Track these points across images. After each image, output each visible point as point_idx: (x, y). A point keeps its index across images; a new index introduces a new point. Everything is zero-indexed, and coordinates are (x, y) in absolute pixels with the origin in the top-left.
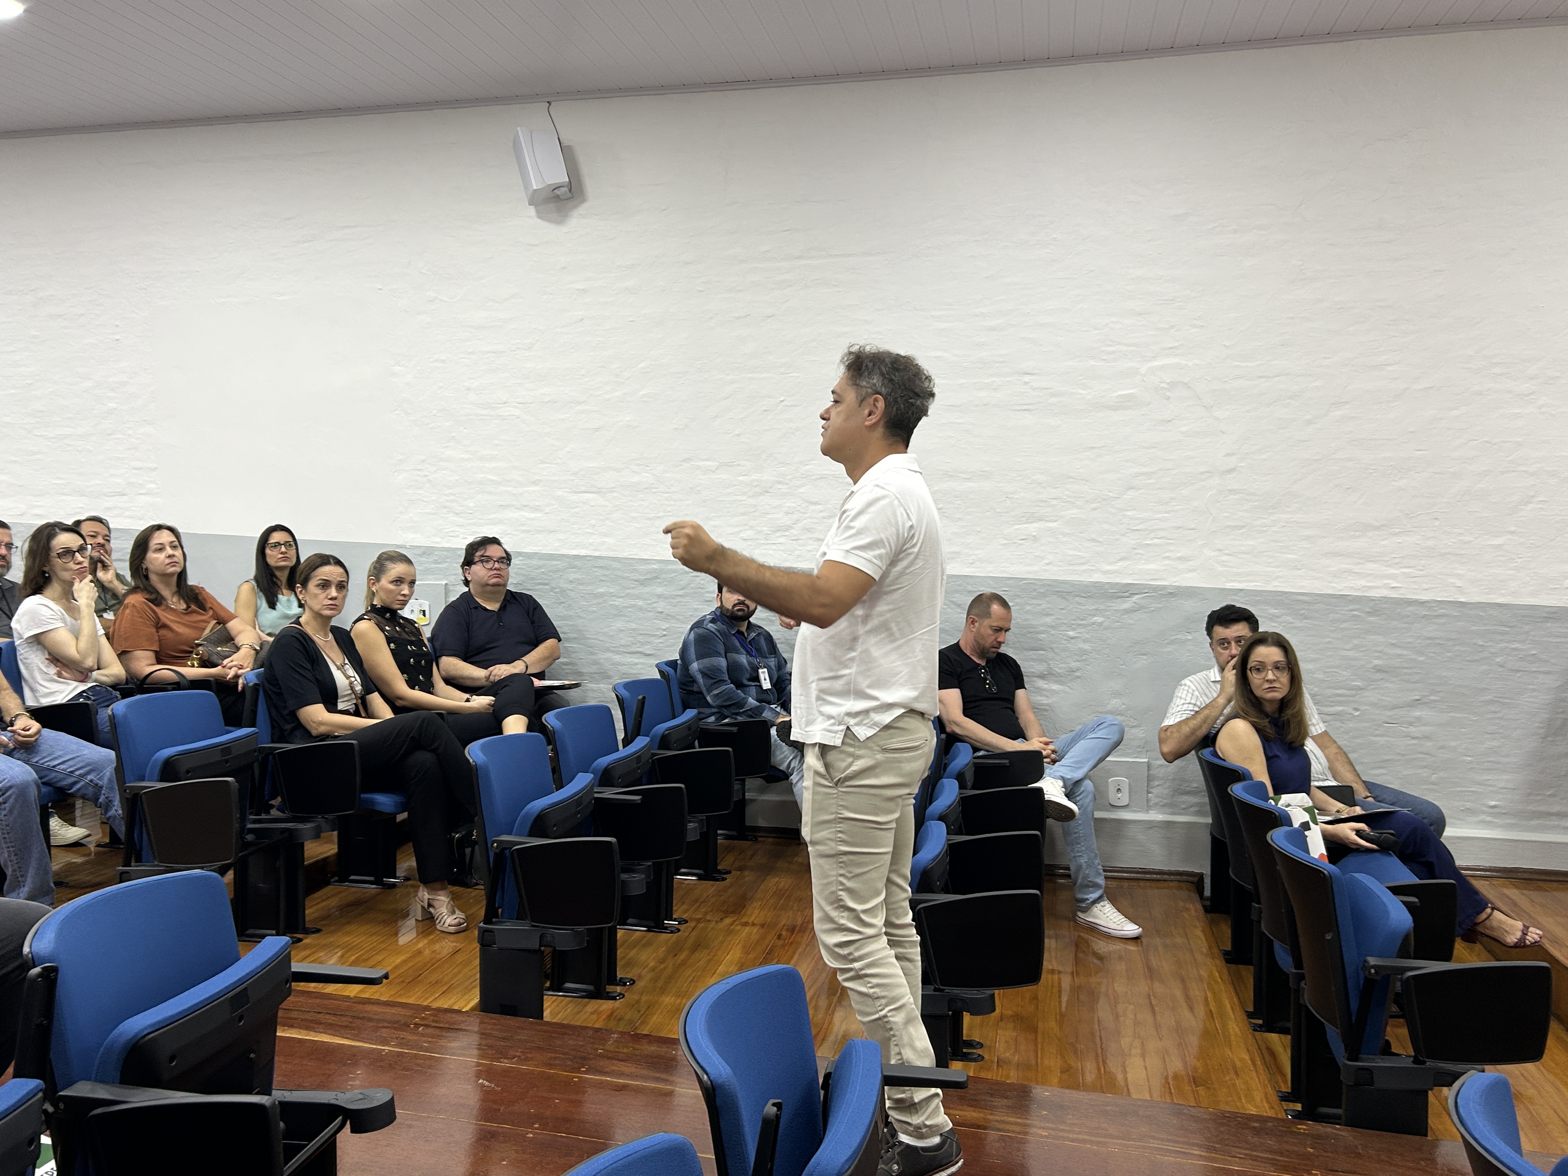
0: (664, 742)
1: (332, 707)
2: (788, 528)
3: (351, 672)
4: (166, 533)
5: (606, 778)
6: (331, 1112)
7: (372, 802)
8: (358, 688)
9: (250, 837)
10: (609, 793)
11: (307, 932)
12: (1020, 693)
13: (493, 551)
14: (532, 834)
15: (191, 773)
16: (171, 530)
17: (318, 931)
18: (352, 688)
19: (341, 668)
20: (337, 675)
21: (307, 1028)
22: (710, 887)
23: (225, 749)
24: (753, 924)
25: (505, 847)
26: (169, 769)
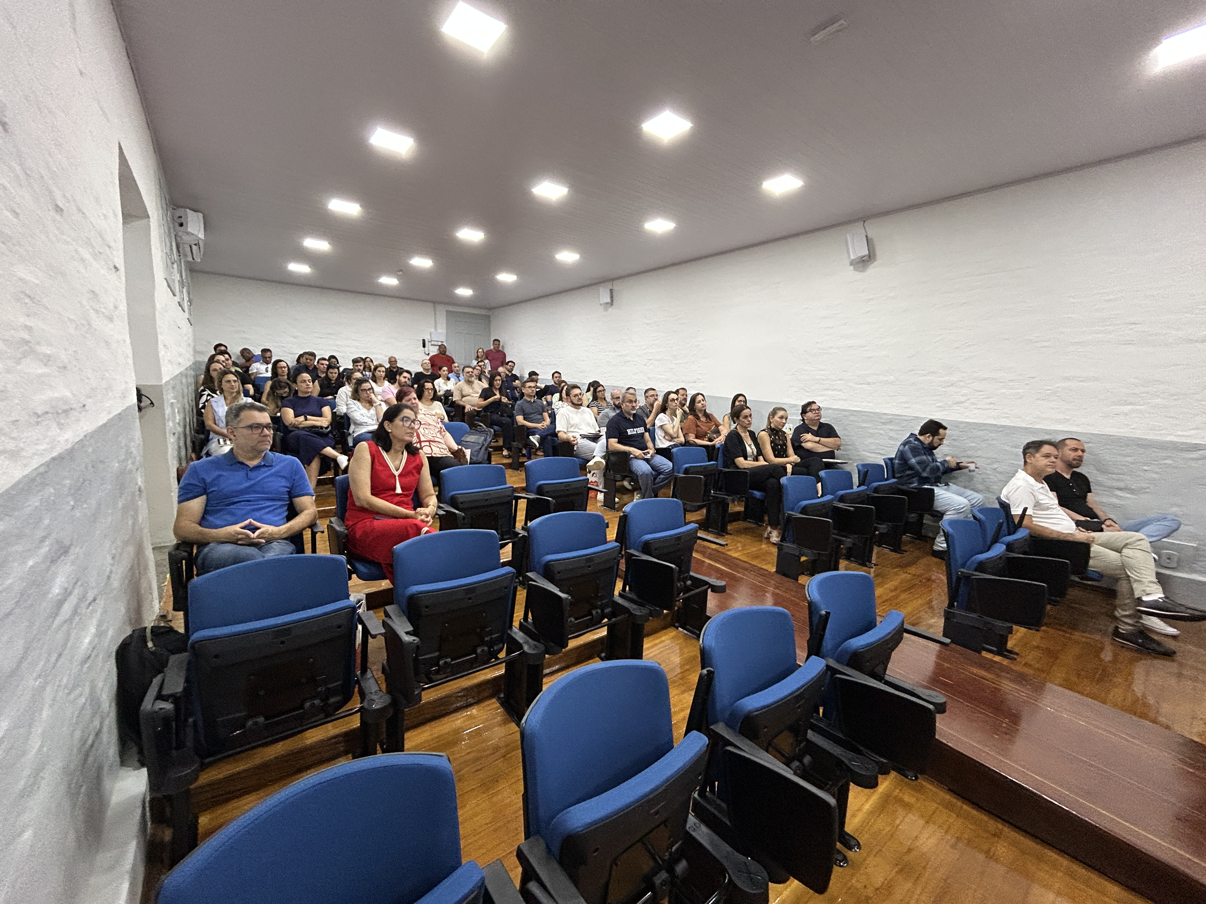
0: (876, 490)
1: (746, 459)
2: (962, 402)
3: (753, 447)
4: (700, 396)
5: (842, 499)
6: (706, 583)
7: (753, 493)
8: (755, 453)
9: (711, 498)
10: (841, 505)
11: (728, 534)
12: (1089, 494)
13: (814, 407)
14: (801, 513)
15: (692, 473)
16: (702, 395)
17: (731, 534)
18: (753, 452)
19: (750, 445)
20: (748, 448)
21: (716, 562)
22: (894, 555)
23: (705, 467)
24: (909, 574)
25: (790, 516)
26: (686, 471)
